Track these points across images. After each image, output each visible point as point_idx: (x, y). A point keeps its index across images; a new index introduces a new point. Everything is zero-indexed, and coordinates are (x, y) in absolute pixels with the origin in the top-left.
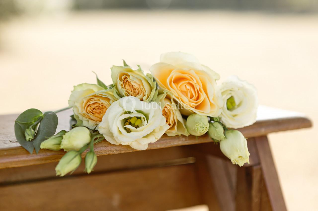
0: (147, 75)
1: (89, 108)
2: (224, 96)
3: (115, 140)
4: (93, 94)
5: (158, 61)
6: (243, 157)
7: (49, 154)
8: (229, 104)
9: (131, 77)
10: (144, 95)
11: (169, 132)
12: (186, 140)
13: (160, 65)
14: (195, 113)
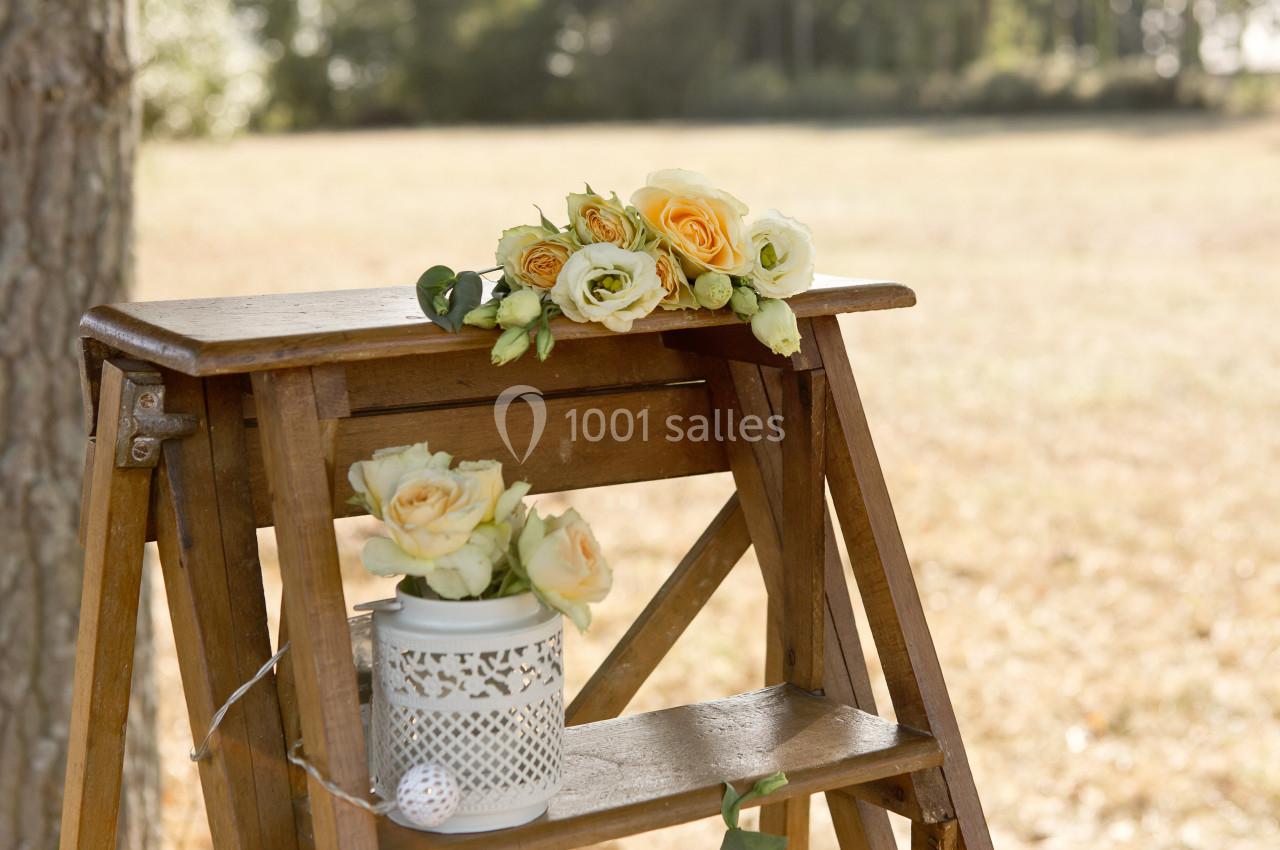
0: (627, 209)
1: (532, 265)
2: (756, 244)
3: (580, 315)
4: (536, 241)
5: (644, 186)
6: (790, 340)
7: (475, 334)
8: (765, 257)
9: (601, 212)
10: (624, 241)
11: (666, 304)
12: (694, 320)
13: (647, 193)
14: (709, 271)
